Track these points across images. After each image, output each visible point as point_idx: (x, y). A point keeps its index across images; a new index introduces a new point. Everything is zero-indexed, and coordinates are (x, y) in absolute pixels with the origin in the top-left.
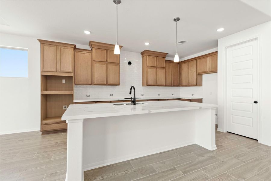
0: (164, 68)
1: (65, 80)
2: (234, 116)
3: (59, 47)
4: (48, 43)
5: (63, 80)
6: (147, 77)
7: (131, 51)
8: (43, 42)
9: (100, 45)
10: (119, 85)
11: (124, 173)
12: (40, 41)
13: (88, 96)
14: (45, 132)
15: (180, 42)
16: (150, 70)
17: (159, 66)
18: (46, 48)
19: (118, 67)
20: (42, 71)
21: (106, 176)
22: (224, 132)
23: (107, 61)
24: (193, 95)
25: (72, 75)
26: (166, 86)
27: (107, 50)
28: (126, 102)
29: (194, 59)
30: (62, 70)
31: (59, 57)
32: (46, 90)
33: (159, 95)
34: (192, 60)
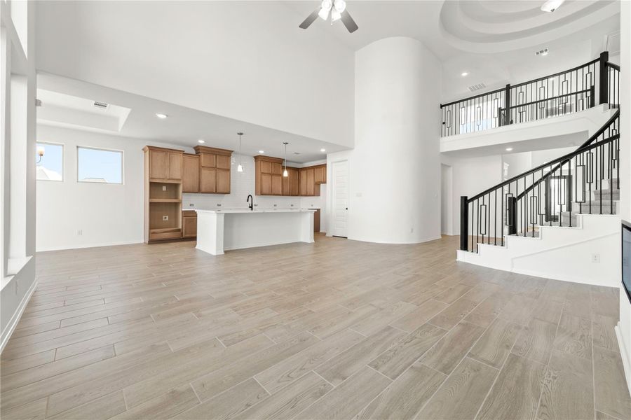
0: (280, 175)
3: (168, 153)
4: (157, 149)
6: (261, 185)
8: (151, 149)
9: (209, 149)
10: (229, 193)
12: (149, 147)
13: (192, 205)
14: (152, 242)
16: (264, 177)
17: (275, 173)
18: (155, 154)
19: (229, 173)
20: (150, 178)
23: (216, 167)
25: (181, 182)
26: (283, 195)
27: (216, 155)
29: (312, 167)
30: (171, 177)
31: (167, 164)
33: (275, 206)
34: (310, 167)
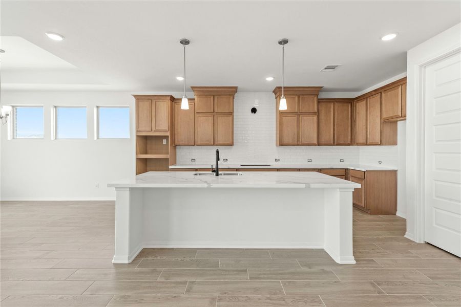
0: (315, 113)
1: (165, 140)
2: (437, 209)
3: (154, 101)
4: (143, 98)
5: (164, 140)
6: (280, 131)
7: (255, 91)
8: (138, 98)
9: (205, 89)
10: (232, 145)
11: (179, 259)
12: (135, 96)
13: (193, 160)
15: (326, 69)
16: (286, 119)
17: (304, 111)
18: (141, 103)
19: (231, 118)
20: (137, 131)
21: (159, 258)
22: (418, 242)
23: (214, 111)
24: (380, 162)
25: (168, 134)
26: (320, 145)
27: (214, 96)
28: (240, 171)
29: (376, 91)
30: (157, 128)
31: (153, 114)
32: (146, 153)
33: (310, 161)
34: (374, 93)
